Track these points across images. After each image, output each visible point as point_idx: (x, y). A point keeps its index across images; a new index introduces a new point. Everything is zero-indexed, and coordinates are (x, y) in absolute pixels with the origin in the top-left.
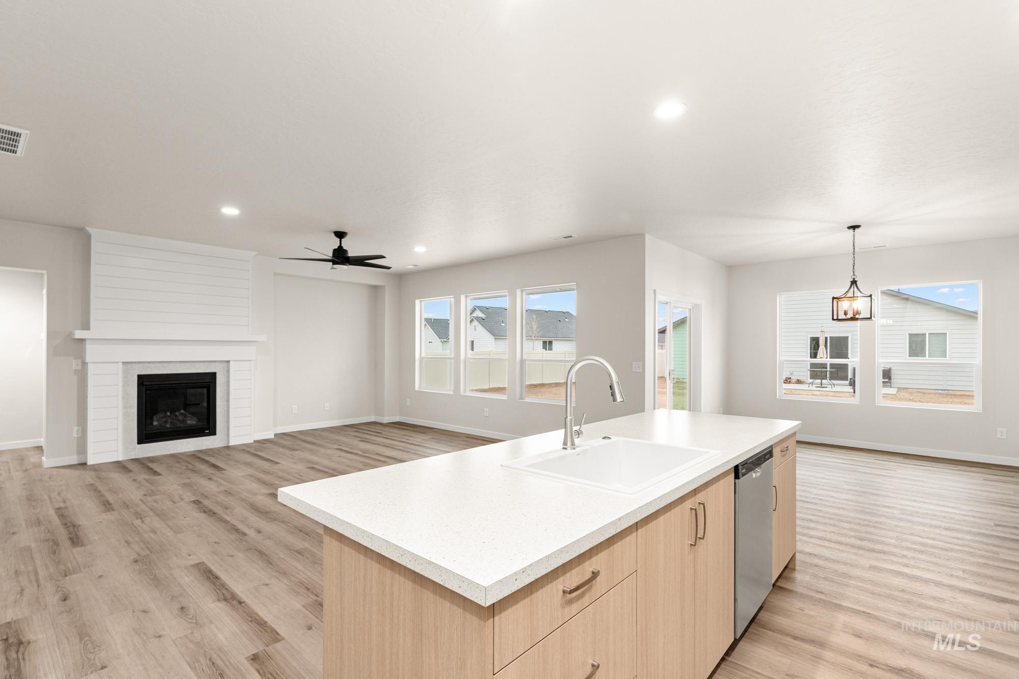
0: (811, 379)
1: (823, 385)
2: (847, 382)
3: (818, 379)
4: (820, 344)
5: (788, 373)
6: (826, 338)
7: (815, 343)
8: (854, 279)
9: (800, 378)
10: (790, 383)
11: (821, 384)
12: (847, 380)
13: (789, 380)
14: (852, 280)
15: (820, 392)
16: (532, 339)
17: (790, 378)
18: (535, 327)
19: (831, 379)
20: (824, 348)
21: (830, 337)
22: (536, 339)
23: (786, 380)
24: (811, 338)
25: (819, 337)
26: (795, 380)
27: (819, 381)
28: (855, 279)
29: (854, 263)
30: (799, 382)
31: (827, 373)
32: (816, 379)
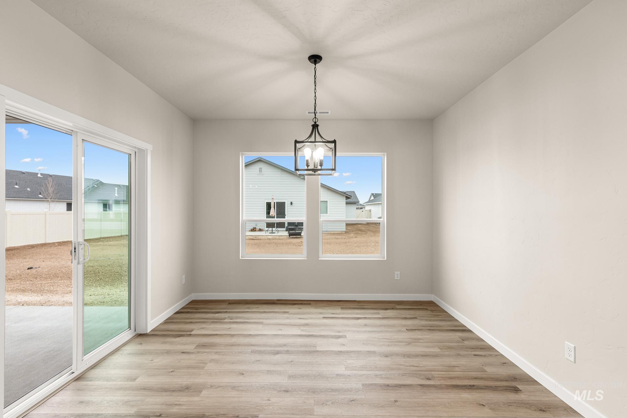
0: (267, 228)
1: (273, 232)
2: (285, 229)
3: (271, 228)
4: (272, 207)
5: (255, 225)
6: (275, 203)
7: (269, 205)
8: (315, 122)
9: (261, 228)
10: (255, 231)
11: (272, 231)
12: (285, 228)
13: (255, 229)
14: (314, 123)
15: (272, 236)
16: (48, 201)
17: (255, 228)
18: (52, 189)
19: (277, 227)
20: (274, 209)
21: (277, 202)
22: (52, 201)
23: (253, 229)
24: (267, 202)
25: (271, 202)
26: (258, 229)
27: (271, 229)
28: (317, 123)
29: (315, 103)
30: (260, 230)
31: (275, 224)
32: (269, 228)
